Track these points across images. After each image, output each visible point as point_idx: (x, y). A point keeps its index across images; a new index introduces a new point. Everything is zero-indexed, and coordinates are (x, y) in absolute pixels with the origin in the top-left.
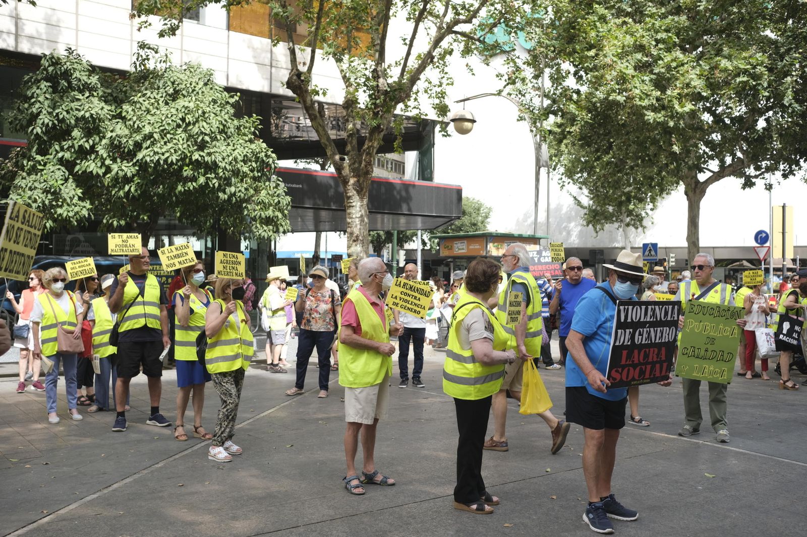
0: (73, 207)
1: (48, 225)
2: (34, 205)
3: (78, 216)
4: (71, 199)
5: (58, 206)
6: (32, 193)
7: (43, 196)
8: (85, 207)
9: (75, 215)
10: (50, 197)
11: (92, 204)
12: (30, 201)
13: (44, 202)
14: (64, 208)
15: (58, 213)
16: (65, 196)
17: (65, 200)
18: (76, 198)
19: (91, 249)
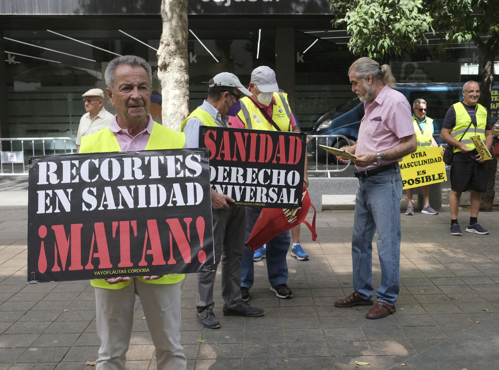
0: (413, 20)
1: (386, 45)
2: (371, 21)
3: (418, 31)
4: (411, 11)
5: (396, 21)
6: (368, 7)
7: (380, 10)
8: (425, 20)
9: (415, 30)
10: (387, 10)
11: (432, 16)
12: (366, 17)
13: (381, 16)
14: (403, 23)
15: (397, 28)
16: (404, 8)
17: (404, 13)
18: (416, 10)
19: (425, 76)
